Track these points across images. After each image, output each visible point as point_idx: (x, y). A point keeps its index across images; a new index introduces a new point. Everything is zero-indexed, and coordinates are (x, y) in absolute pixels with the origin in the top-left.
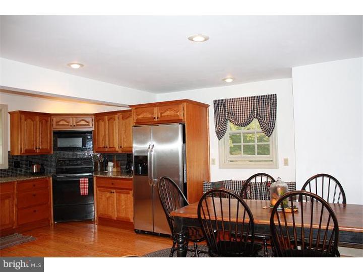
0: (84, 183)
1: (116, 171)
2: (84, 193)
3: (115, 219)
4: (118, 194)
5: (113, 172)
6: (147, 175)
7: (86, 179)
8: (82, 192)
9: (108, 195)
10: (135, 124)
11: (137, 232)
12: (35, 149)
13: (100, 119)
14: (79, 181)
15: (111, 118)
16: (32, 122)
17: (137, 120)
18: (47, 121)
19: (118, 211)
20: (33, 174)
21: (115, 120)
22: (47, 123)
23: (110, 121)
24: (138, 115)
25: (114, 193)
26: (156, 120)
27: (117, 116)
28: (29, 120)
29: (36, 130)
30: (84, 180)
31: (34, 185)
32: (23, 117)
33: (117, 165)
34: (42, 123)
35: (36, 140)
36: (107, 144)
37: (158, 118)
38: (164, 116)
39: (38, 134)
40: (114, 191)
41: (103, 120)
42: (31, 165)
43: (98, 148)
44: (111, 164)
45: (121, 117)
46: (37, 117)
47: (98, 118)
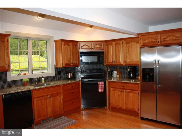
0: (101, 85)
1: (119, 77)
2: (101, 91)
3: (125, 109)
4: (127, 93)
5: (116, 77)
6: (154, 82)
7: (102, 82)
8: (100, 90)
9: (119, 93)
10: (141, 47)
11: (143, 119)
12: (70, 63)
13: (109, 44)
14: (98, 83)
15: (117, 43)
16: (68, 46)
17: (143, 43)
18: (76, 46)
19: (127, 104)
20: (68, 79)
21: (120, 44)
22: (76, 47)
23: (117, 45)
24: (144, 40)
25: (124, 92)
26: (160, 43)
27: (121, 42)
28: (66, 45)
29: (70, 52)
30: (101, 83)
31: (72, 87)
32: (63, 43)
33: (119, 73)
34: (73, 47)
35: (70, 58)
36: (115, 60)
37: (161, 42)
38: (167, 41)
39: (71, 54)
40: (124, 91)
41: (111, 45)
42: (67, 73)
43: (108, 62)
44: (115, 73)
45: (125, 43)
46: (71, 43)
47: (108, 43)
